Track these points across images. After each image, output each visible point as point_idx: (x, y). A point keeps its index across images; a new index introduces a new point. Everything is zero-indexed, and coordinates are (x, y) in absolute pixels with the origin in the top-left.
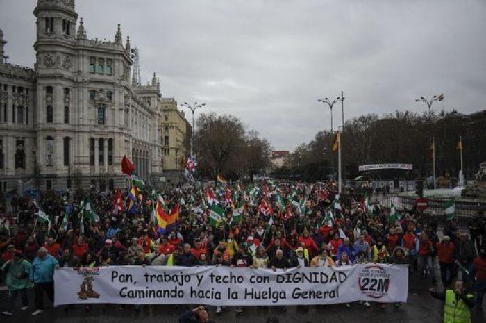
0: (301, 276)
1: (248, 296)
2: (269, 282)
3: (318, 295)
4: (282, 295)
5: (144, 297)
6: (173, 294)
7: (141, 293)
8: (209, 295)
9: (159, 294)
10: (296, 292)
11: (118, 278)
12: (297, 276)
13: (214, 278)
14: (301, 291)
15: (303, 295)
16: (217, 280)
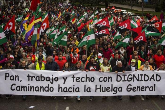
0: (132, 77)
1: (97, 90)
2: (111, 81)
3: (142, 89)
4: (120, 89)
5: (27, 91)
6: (47, 89)
7: (25, 88)
8: (70, 90)
9: (37, 89)
10: (129, 87)
11: (9, 77)
12: (130, 77)
13: (75, 79)
14: (132, 87)
15: (134, 89)
16: (76, 80)
